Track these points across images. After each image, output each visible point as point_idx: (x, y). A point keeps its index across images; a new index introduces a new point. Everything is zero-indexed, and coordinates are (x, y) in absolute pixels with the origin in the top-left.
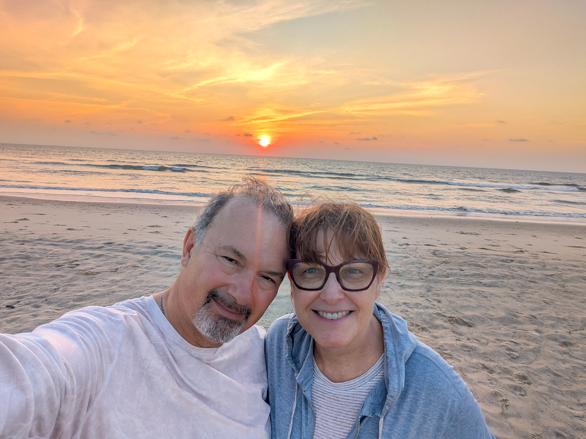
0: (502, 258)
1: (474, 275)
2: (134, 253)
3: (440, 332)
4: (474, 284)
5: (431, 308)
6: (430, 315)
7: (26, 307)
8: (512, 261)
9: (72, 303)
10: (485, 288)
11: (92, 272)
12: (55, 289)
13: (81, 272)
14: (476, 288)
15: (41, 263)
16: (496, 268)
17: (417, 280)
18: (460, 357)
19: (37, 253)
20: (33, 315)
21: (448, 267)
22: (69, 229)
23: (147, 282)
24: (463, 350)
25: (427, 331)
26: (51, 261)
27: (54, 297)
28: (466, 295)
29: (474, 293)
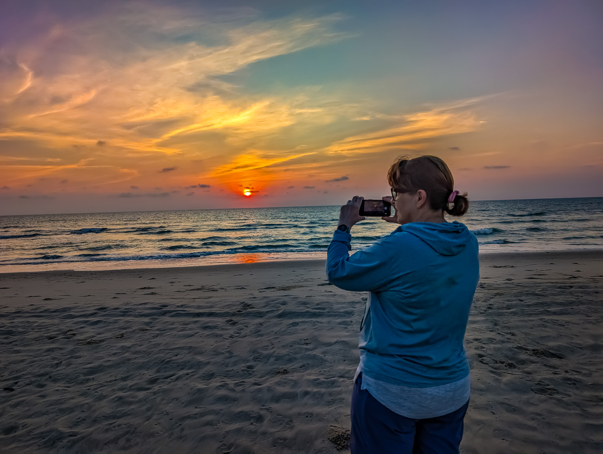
0: (559, 285)
1: (536, 304)
2: (137, 316)
3: (530, 367)
4: (542, 313)
5: (507, 342)
6: (510, 349)
7: (27, 387)
8: (571, 287)
9: (82, 377)
10: (555, 316)
11: (94, 340)
12: (57, 364)
13: (81, 342)
14: (547, 317)
15: (28, 336)
16: (557, 296)
17: (477, 315)
18: (566, 391)
19: (20, 327)
20: (41, 396)
21: (505, 299)
22: (46, 299)
23: (165, 344)
24: (568, 383)
25: (515, 367)
26: (40, 333)
27: (58, 372)
28: (539, 326)
29: (547, 322)
